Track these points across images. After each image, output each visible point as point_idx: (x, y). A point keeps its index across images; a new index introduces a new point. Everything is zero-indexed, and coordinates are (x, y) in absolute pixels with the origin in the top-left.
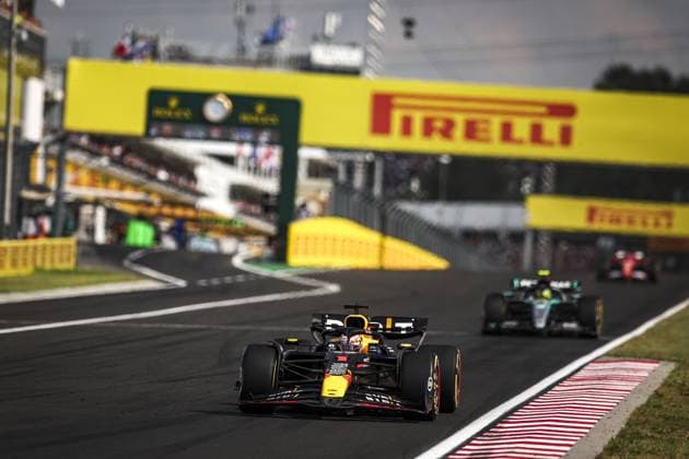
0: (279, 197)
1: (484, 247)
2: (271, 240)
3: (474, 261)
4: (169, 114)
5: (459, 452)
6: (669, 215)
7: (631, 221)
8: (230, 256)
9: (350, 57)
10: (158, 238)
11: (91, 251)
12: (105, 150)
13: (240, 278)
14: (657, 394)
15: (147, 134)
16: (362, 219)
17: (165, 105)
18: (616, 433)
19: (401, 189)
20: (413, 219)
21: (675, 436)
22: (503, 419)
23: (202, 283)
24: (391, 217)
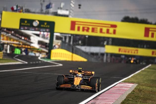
0: (49, 44)
1: (95, 57)
2: (47, 53)
3: (93, 60)
4: (25, 24)
5: (88, 103)
6: (137, 50)
7: (129, 52)
8: (38, 57)
9: (66, 13)
10: (21, 52)
11: (6, 55)
12: (10, 32)
13: (40, 62)
14: (133, 91)
15: (20, 28)
16: (68, 50)
17: (24, 22)
18: (124, 99)
19: (77, 43)
20: (79, 50)
21: (137, 100)
22: (99, 95)
23: (31, 63)
24: (75, 49)
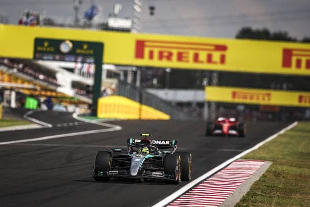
0: (94, 86)
1: (186, 110)
2: (90, 106)
3: (182, 116)
4: (44, 49)
5: (175, 202)
6: (269, 95)
7: (252, 98)
8: (71, 113)
9: (126, 24)
10: (39, 105)
11: (9, 111)
12: (16, 66)
13: (76, 123)
14: (264, 176)
15: (35, 58)
16: (131, 97)
17: (43, 45)
18: (246, 193)
19: (148, 83)
20: (155, 97)
21: (272, 194)
22: (195, 187)
23: (59, 125)
24: (144, 96)
